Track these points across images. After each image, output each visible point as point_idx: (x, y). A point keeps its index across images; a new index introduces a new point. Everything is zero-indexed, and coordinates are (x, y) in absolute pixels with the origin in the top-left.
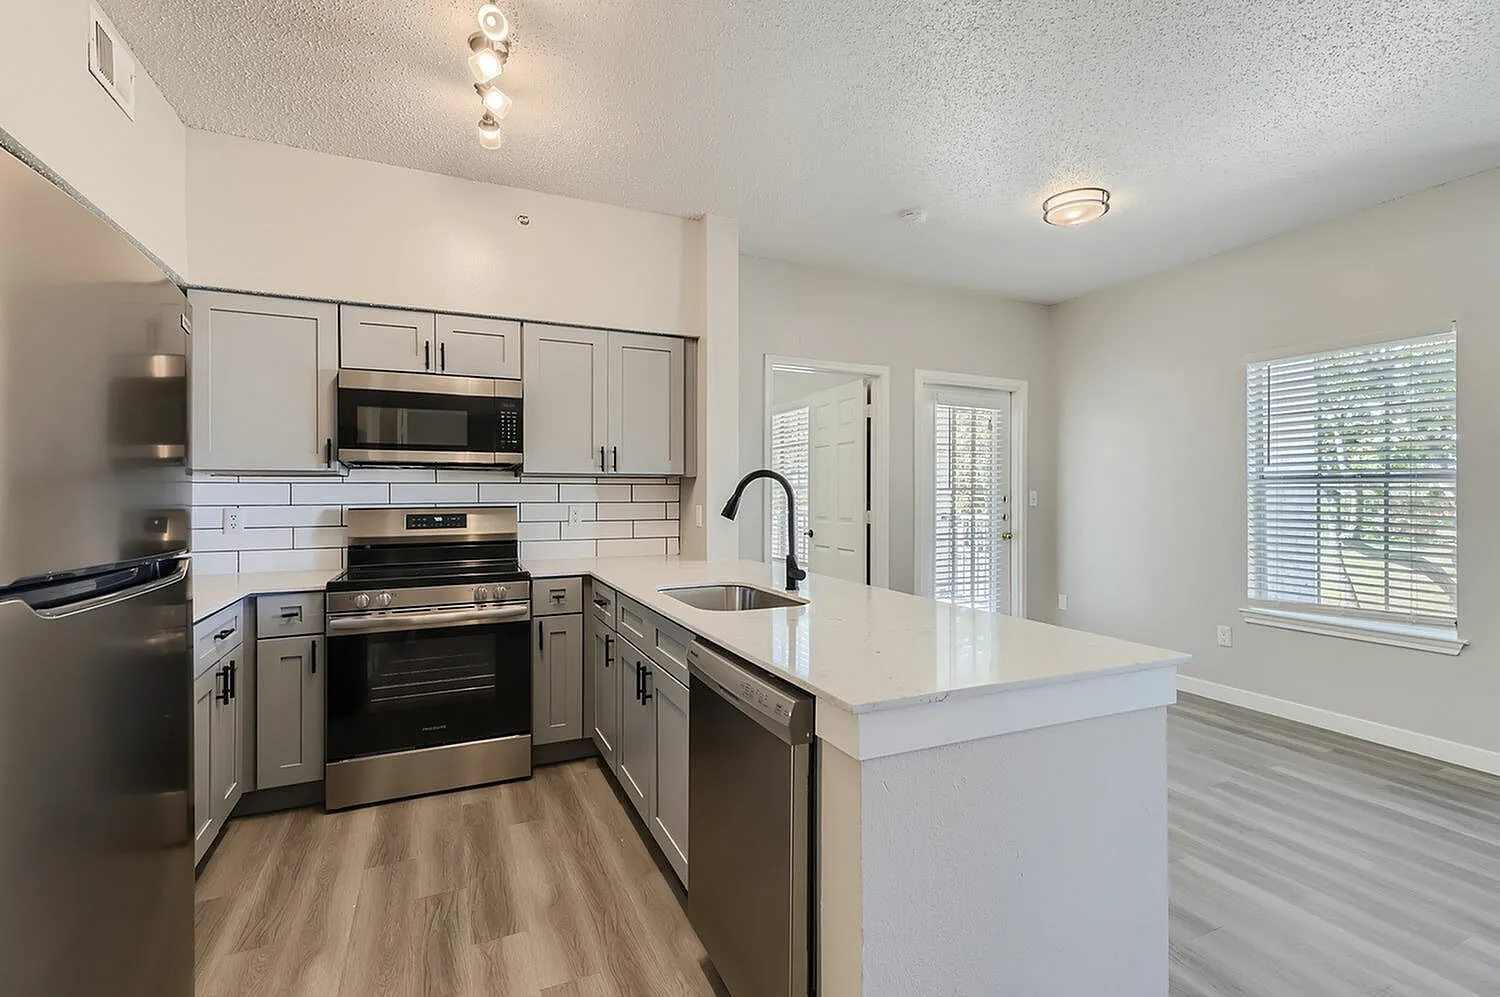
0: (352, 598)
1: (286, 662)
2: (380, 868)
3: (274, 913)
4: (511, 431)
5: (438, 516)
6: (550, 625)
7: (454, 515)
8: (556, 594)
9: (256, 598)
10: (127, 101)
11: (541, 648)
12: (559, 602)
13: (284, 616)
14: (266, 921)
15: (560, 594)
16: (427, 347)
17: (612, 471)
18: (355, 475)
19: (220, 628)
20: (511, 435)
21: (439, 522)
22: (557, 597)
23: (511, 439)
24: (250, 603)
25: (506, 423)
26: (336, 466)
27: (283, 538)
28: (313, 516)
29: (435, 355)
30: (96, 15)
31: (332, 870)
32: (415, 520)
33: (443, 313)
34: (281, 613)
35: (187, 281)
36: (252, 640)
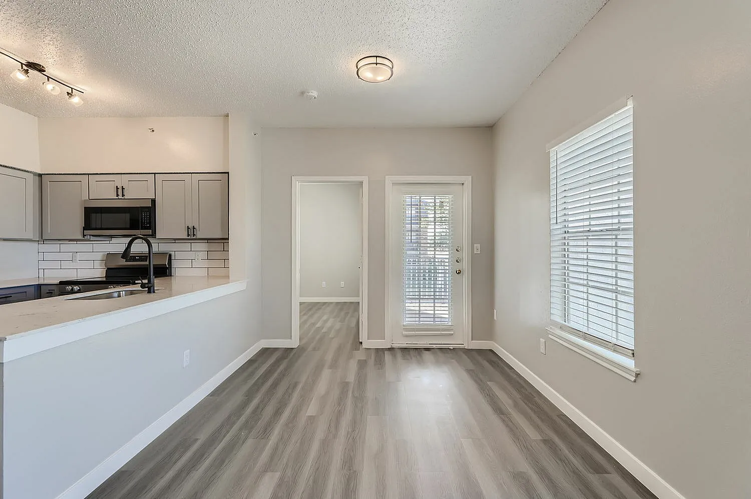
4: (147, 221)
5: (138, 257)
7: (143, 256)
9: (41, 285)
16: (117, 188)
17: (192, 237)
20: (147, 223)
21: (137, 259)
25: (145, 218)
27: (90, 264)
28: (99, 256)
29: (120, 191)
33: (124, 174)
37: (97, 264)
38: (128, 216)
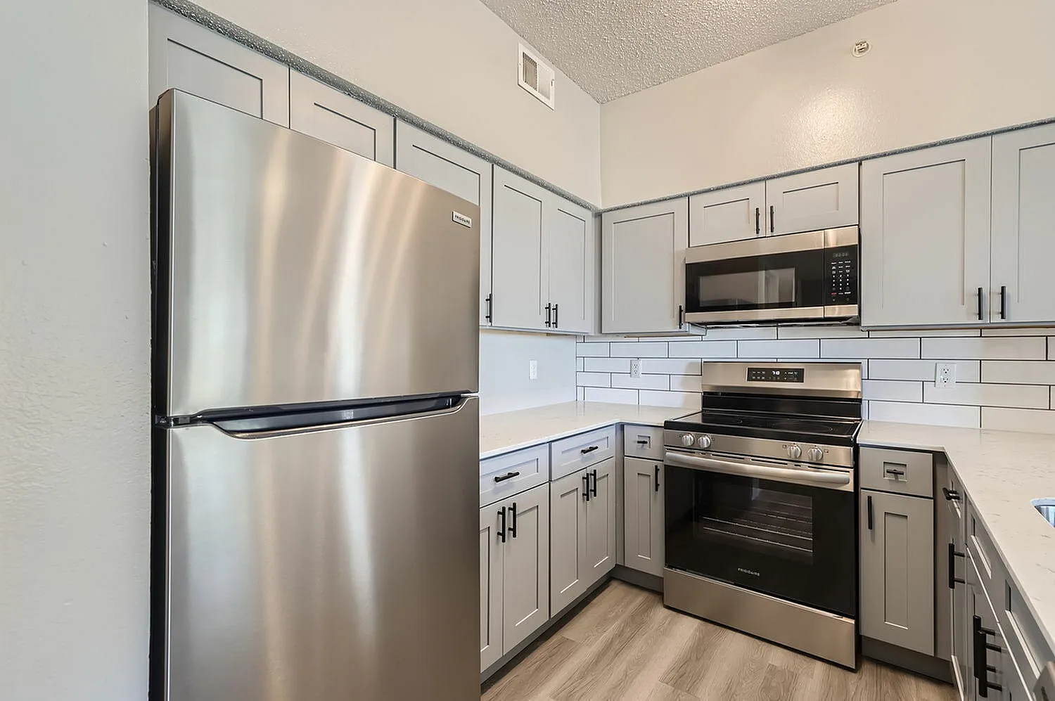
0: (681, 436)
1: (641, 477)
2: (670, 688)
3: (589, 679)
4: (844, 282)
5: (776, 370)
6: (882, 504)
7: (793, 370)
8: (892, 468)
9: (623, 425)
10: (549, 98)
11: (870, 527)
12: (897, 478)
13: (639, 442)
14: (582, 682)
15: (899, 469)
16: (758, 215)
17: (997, 319)
18: (712, 334)
19: (590, 443)
20: (845, 286)
21: (777, 376)
22: (896, 473)
23: (843, 291)
24: (619, 427)
25: (837, 274)
26: (686, 327)
27: (663, 382)
28: (681, 366)
29: (764, 218)
30: (523, 48)
31: (640, 664)
32: (754, 373)
33: (773, 177)
34: (637, 440)
35: (601, 207)
36: (620, 456)
37: (676, 382)
38: (789, 274)
